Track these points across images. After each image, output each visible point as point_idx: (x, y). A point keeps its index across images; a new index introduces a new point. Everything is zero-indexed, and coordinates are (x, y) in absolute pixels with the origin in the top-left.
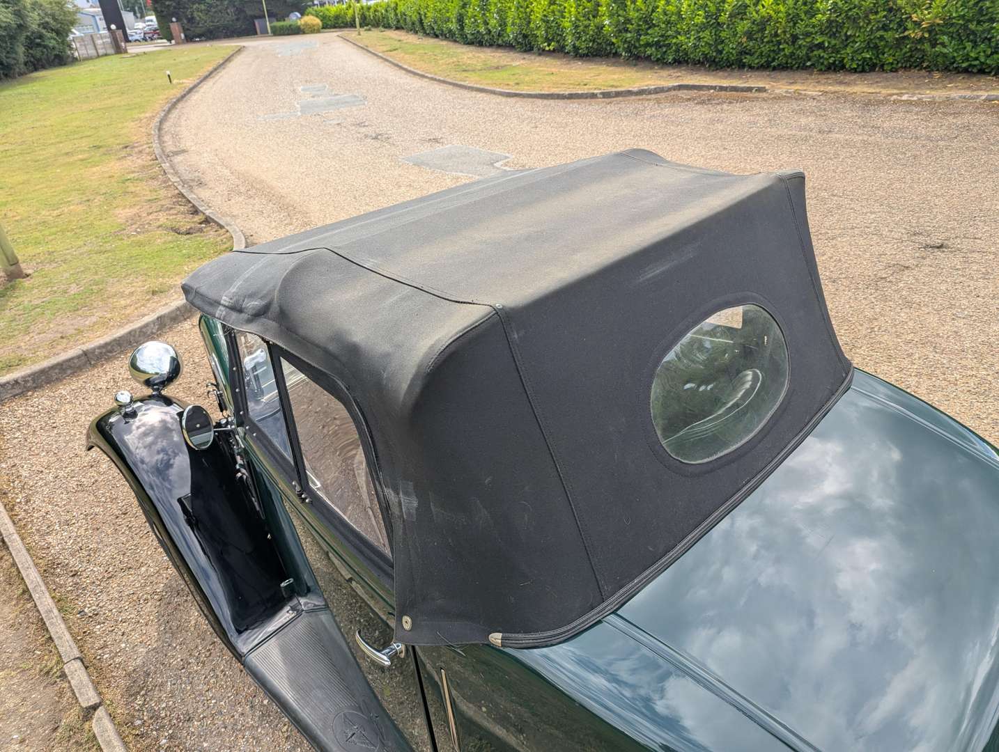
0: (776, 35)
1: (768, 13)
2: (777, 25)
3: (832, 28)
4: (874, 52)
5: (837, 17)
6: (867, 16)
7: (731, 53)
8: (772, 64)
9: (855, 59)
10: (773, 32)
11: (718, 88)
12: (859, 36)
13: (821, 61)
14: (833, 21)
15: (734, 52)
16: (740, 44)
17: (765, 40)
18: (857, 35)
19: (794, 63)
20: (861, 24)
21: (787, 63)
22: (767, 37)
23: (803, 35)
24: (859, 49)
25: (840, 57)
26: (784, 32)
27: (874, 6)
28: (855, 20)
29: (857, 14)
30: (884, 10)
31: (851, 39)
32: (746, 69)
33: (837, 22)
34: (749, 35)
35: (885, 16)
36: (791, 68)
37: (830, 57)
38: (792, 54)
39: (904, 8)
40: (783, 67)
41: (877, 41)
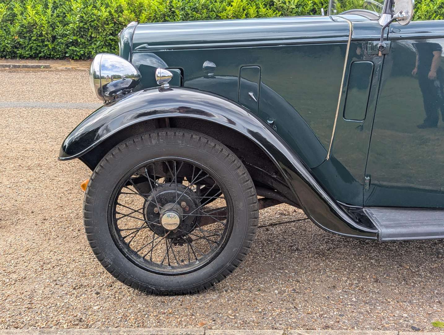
0: (41, 35)
1: (34, 20)
2: (42, 28)
3: (81, 31)
4: (109, 48)
5: (84, 25)
6: (103, 26)
7: (7, 47)
8: (40, 55)
9: (98, 52)
10: (39, 33)
11: (11, 66)
12: (99, 38)
13: (75, 53)
14: (81, 28)
15: (9, 46)
16: (13, 40)
17: (33, 38)
18: (98, 37)
19: (55, 54)
20: (100, 30)
21: (50, 55)
22: (34, 36)
23: (60, 36)
24: (99, 46)
25: (88, 51)
26: (47, 34)
27: (106, 20)
28: (96, 28)
29: (97, 24)
30: (112, 23)
31: (95, 39)
32: (18, 59)
33: (84, 28)
34: (20, 34)
35: (112, 27)
36: (53, 58)
37: (80, 51)
38: (54, 49)
39: (124, 22)
40: (47, 57)
41: (110, 41)
